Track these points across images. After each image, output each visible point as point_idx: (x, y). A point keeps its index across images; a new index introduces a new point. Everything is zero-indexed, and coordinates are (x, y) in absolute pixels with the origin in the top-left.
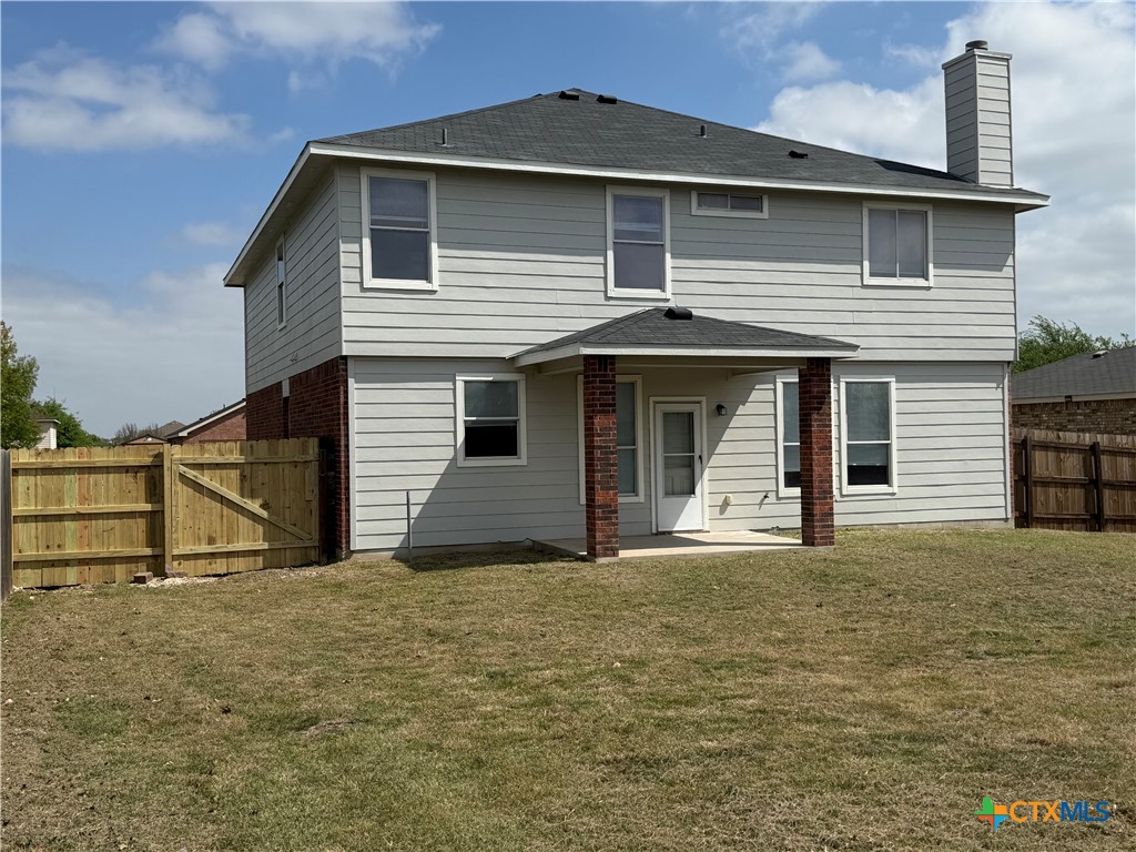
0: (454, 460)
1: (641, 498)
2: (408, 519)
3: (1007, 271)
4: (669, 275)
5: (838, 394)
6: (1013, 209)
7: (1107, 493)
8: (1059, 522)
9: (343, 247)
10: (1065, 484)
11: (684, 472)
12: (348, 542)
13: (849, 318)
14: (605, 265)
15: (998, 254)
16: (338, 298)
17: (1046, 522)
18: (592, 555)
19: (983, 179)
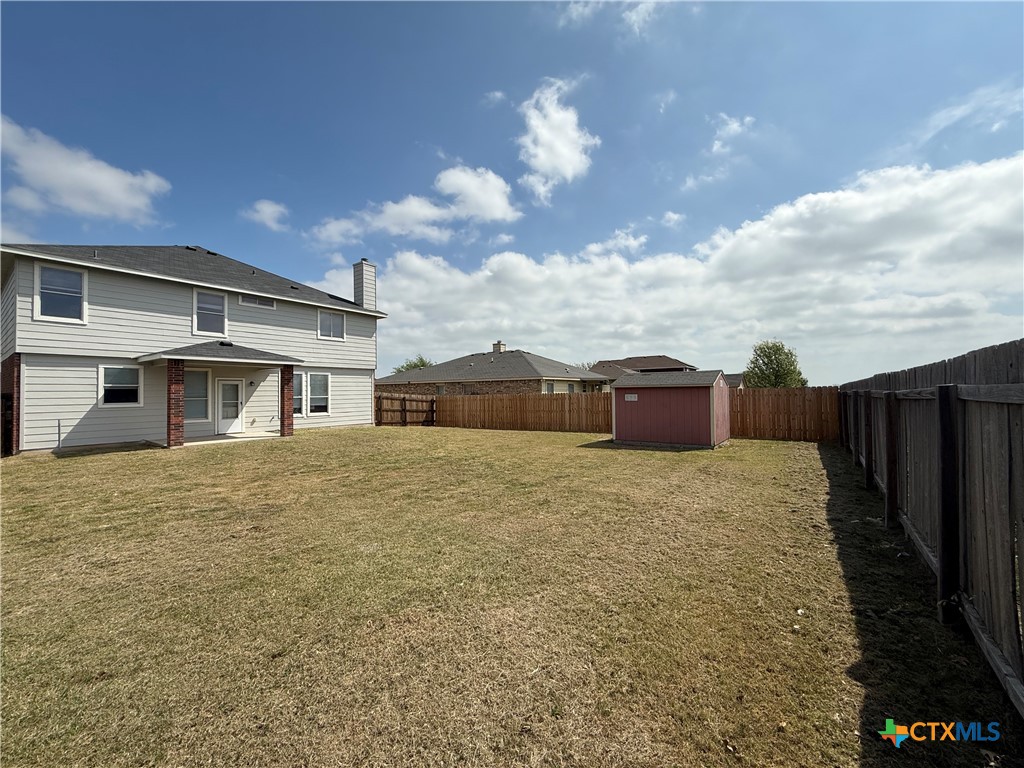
0: (97, 404)
1: (210, 420)
2: (59, 433)
3: (373, 338)
4: (226, 328)
5: (306, 380)
6: (376, 318)
7: (408, 413)
8: (391, 424)
9: (18, 298)
10: (394, 411)
11: (234, 409)
12: (18, 446)
13: (311, 350)
14: (192, 321)
15: (370, 332)
16: (15, 324)
17: (386, 424)
18: (169, 445)
19: (365, 306)
